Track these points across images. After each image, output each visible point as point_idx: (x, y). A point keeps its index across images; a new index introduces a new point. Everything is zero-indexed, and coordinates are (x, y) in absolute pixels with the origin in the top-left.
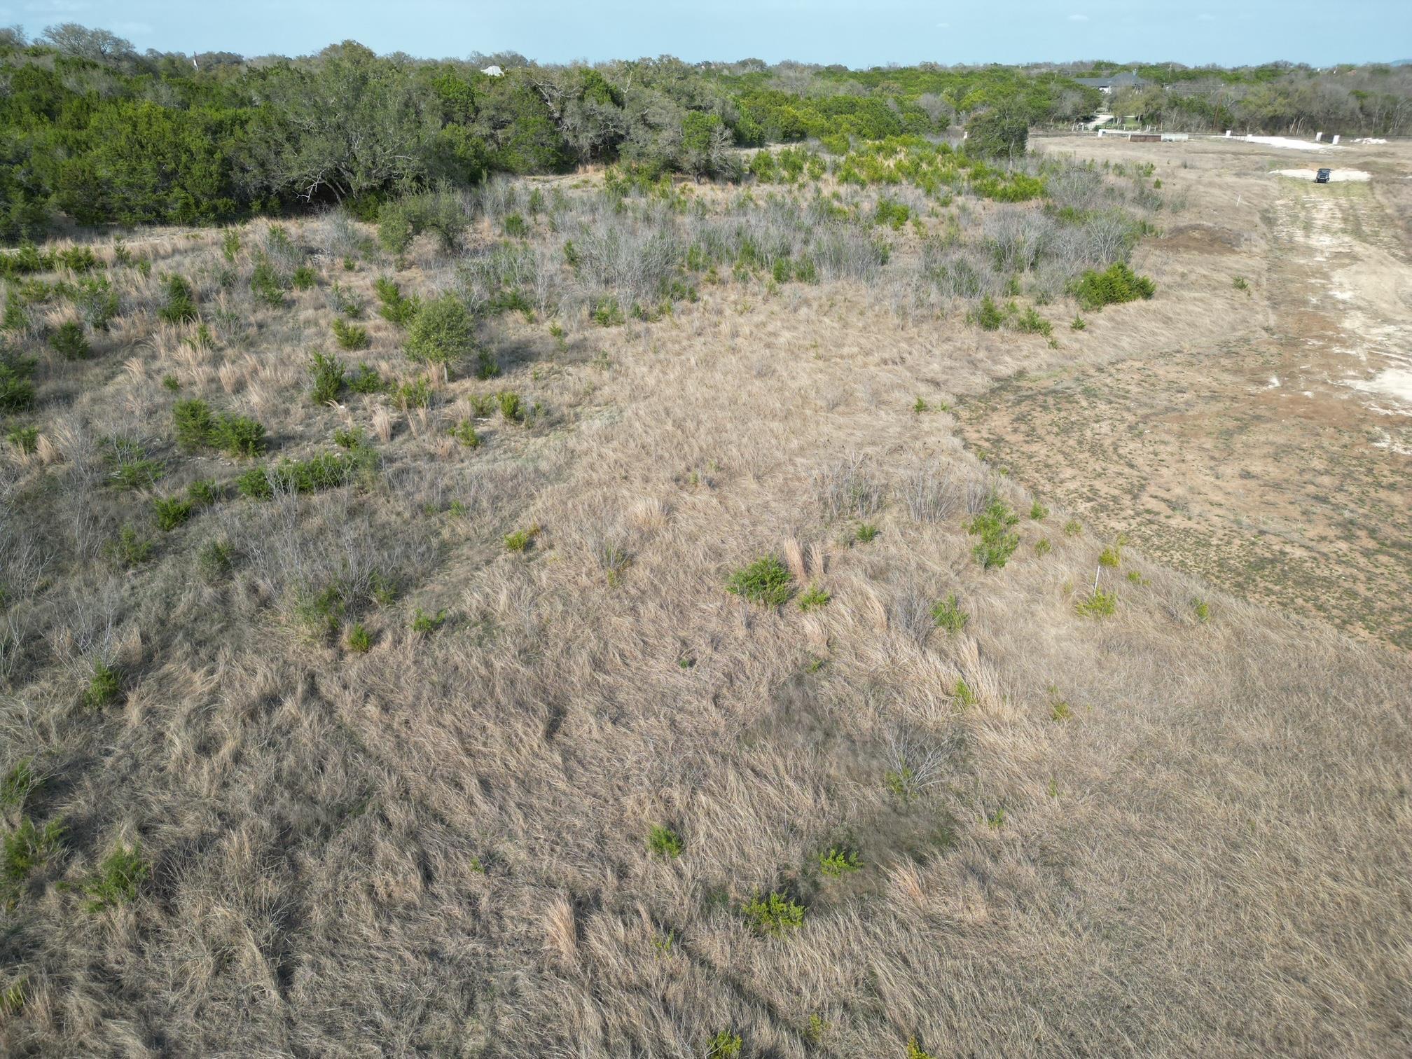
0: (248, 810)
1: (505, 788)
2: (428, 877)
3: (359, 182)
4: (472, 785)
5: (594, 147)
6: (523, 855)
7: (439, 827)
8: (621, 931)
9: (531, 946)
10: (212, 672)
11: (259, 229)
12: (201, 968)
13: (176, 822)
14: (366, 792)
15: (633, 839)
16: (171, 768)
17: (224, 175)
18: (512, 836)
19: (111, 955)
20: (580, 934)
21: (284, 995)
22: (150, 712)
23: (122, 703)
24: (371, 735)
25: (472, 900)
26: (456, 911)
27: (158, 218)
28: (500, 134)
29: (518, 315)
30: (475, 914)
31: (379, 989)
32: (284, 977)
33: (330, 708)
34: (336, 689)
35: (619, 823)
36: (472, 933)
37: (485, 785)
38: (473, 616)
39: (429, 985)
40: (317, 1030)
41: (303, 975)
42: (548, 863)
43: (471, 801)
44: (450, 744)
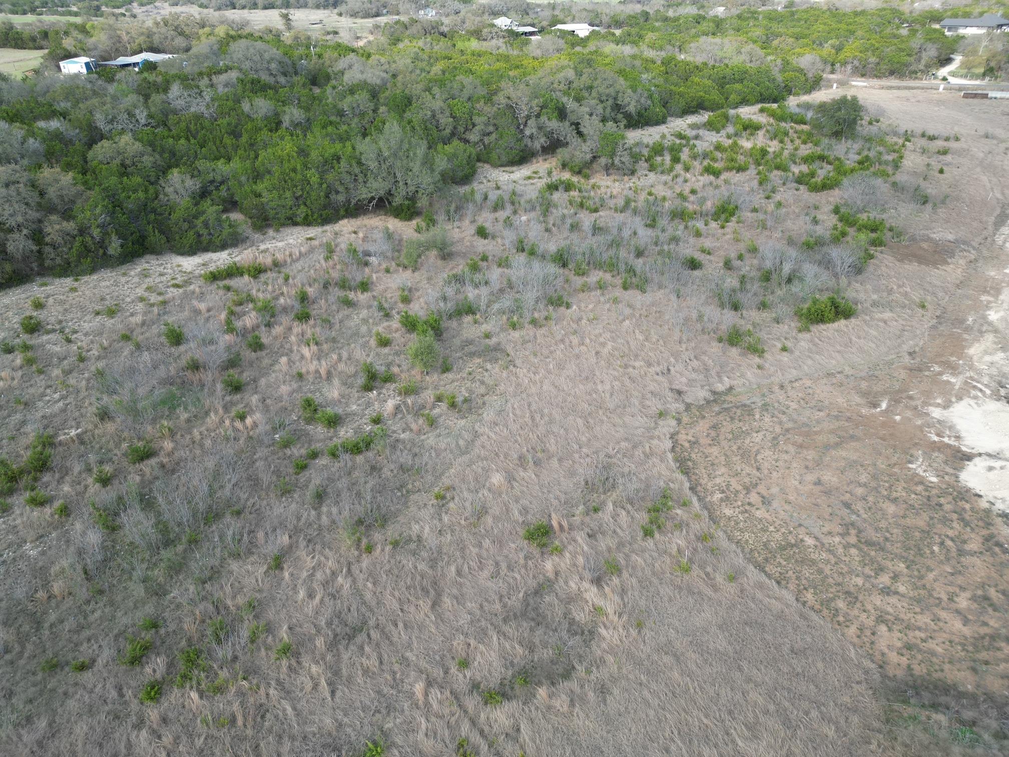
0: (324, 627)
1: (413, 628)
2: (381, 663)
4: (401, 625)
5: (543, 147)
6: (414, 659)
7: (387, 641)
8: (439, 696)
9: (411, 695)
12: (309, 686)
13: (301, 627)
14: (365, 623)
15: (453, 658)
16: (299, 603)
17: (327, 196)
18: (412, 650)
19: (282, 677)
20: (426, 695)
21: (332, 699)
22: (292, 575)
23: (282, 569)
24: (368, 596)
25: (394, 673)
26: (389, 677)
27: (292, 222)
29: (468, 319)
30: (394, 679)
31: (361, 702)
32: (333, 693)
35: (450, 650)
36: (392, 687)
37: (406, 626)
38: (415, 538)
39: (376, 703)
40: (342, 714)
41: (339, 694)
42: (423, 664)
43: (400, 634)
44: (395, 605)
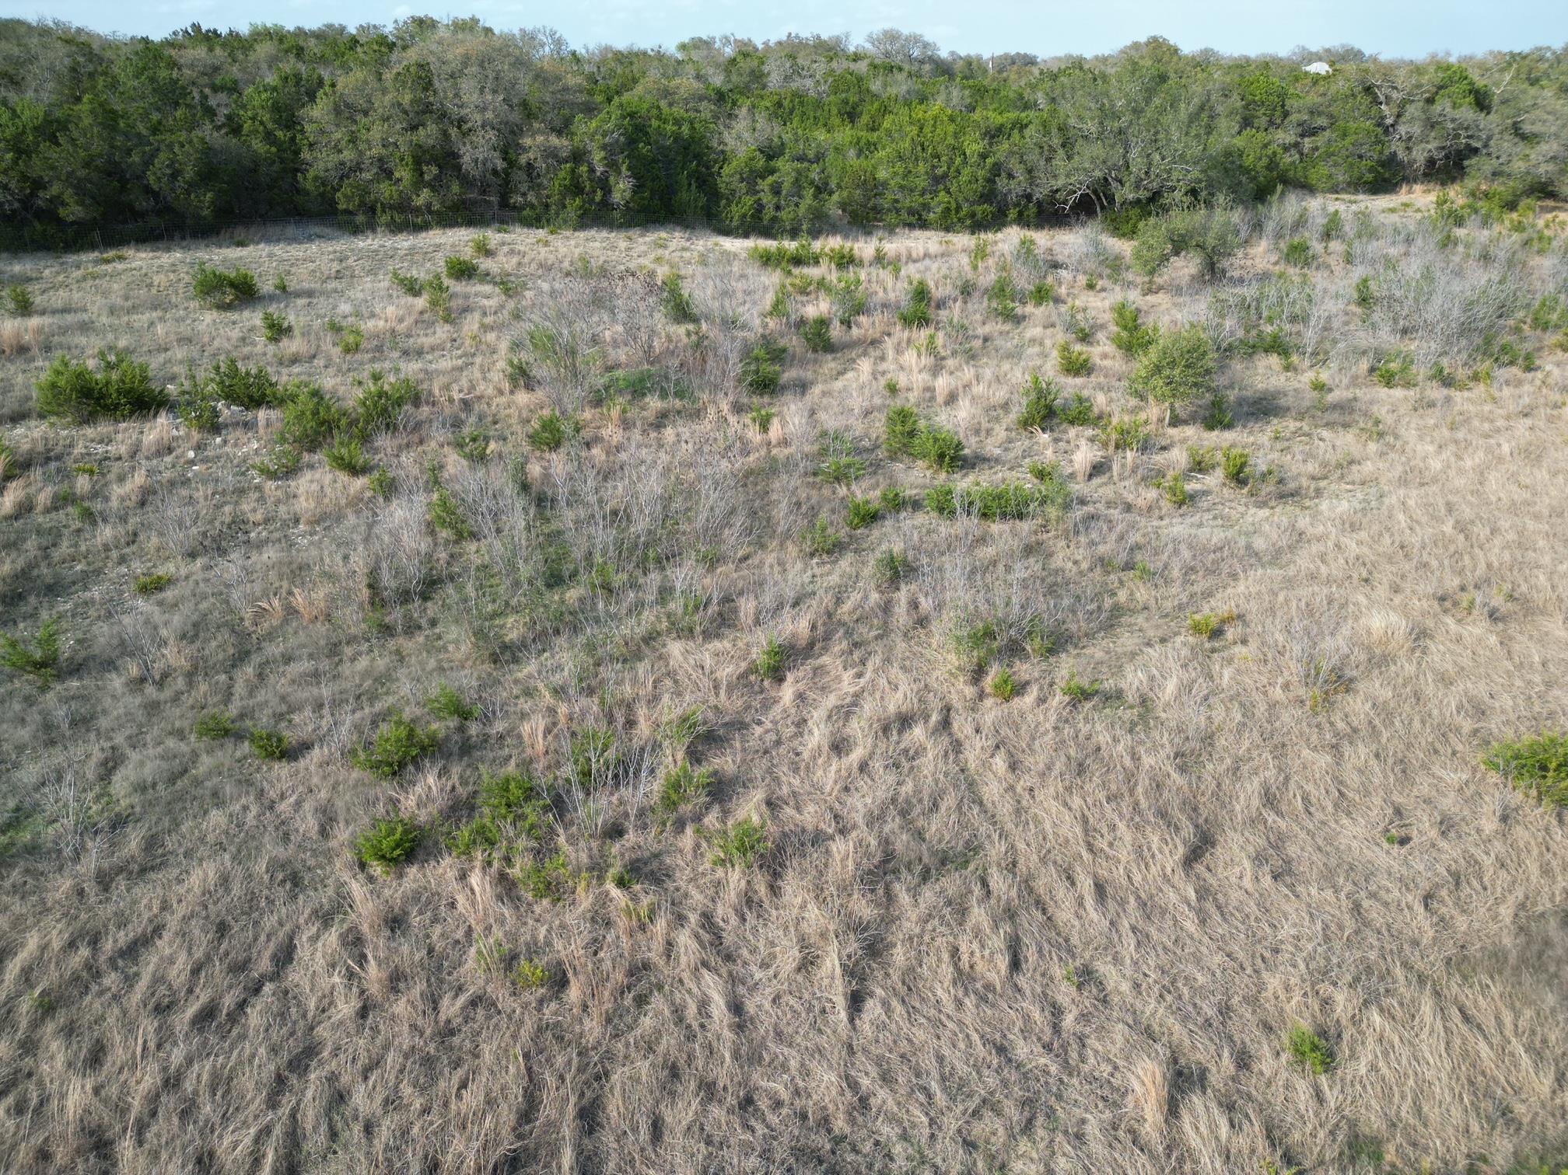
0: (860, 821)
1: (1122, 903)
2: (1015, 965)
3: (1125, 193)
4: (1085, 884)
5: (1431, 162)
6: (1125, 987)
7: (1038, 915)
8: (1224, 1130)
9: (1113, 1096)
10: (859, 675)
11: (1009, 239)
12: (788, 958)
13: (798, 809)
14: (973, 848)
15: (1268, 1028)
16: (806, 755)
17: (991, 181)
18: (1117, 960)
19: (720, 911)
20: (1172, 1109)
21: (852, 1020)
22: (800, 697)
23: (781, 680)
24: (992, 791)
25: (1057, 1011)
26: (1037, 1015)
27: (918, 221)
28: (1308, 144)
29: (1274, 360)
30: (1056, 1029)
31: (941, 1059)
32: (856, 1001)
33: (957, 746)
34: (969, 730)
35: (1252, 1001)
36: (1048, 1047)
37: (1100, 889)
38: (1131, 697)
39: (992, 1081)
40: (874, 1072)
41: (872, 1009)
42: (1152, 1009)
43: (1080, 902)
44: (1072, 830)
